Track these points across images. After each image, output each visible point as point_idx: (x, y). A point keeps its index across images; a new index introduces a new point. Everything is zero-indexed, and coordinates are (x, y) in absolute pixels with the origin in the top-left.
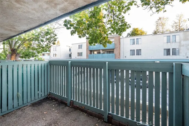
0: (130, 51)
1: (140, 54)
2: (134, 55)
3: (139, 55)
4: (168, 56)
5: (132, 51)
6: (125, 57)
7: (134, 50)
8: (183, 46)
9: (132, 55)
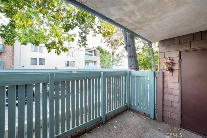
0: (31, 60)
1: (43, 63)
2: (37, 65)
3: (42, 65)
4: (68, 67)
5: (33, 60)
6: (23, 67)
7: (37, 59)
8: (76, 60)
9: (34, 65)
